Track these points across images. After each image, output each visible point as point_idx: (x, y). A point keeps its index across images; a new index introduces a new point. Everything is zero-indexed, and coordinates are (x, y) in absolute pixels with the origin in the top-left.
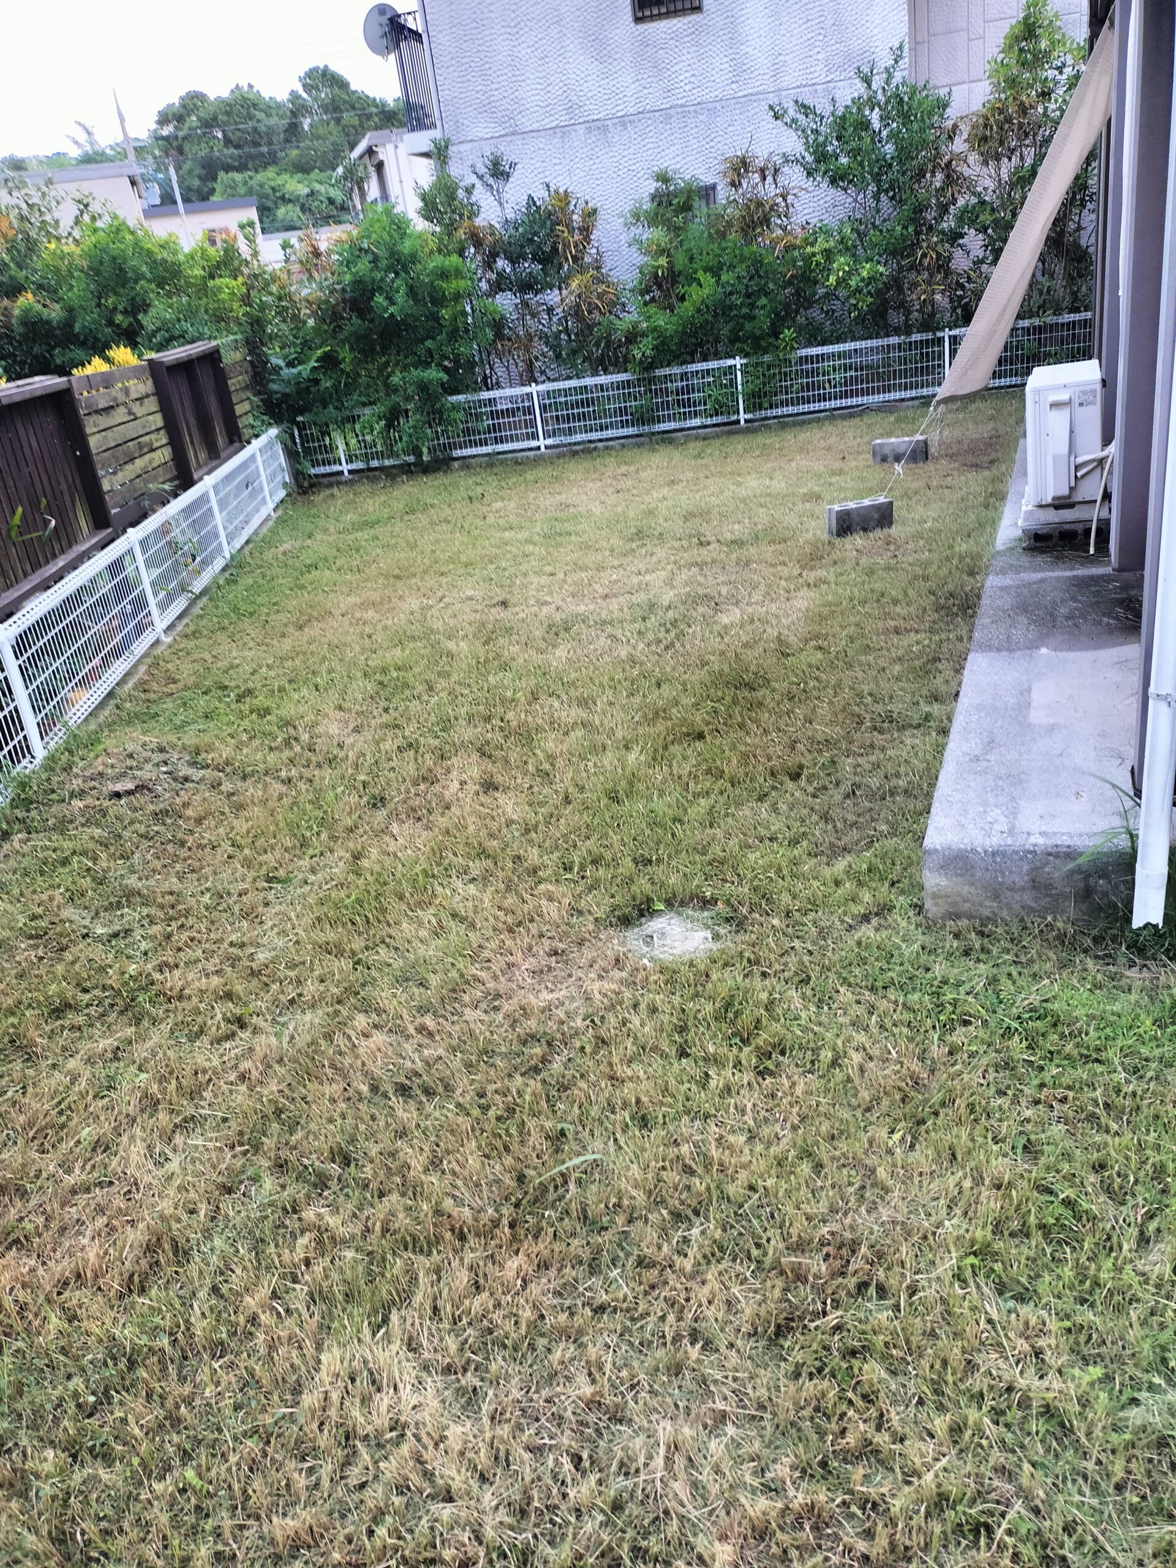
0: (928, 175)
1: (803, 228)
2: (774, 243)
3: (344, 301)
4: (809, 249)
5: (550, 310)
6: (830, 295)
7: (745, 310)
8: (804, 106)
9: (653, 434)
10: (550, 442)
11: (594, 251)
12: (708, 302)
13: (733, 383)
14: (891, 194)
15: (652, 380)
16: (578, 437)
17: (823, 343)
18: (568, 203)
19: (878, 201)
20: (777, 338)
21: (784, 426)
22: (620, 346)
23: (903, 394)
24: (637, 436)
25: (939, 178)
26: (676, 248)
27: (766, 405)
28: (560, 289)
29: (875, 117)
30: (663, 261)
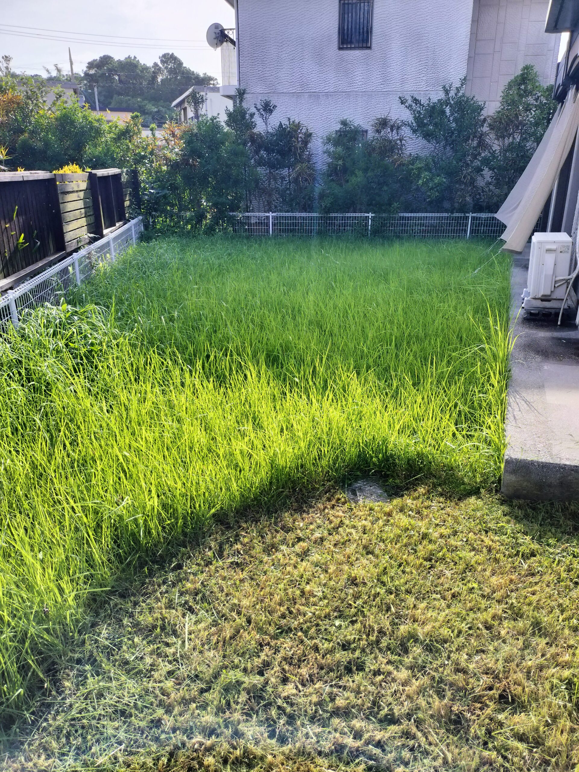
0: (470, 140)
1: (409, 157)
2: (394, 161)
6: (418, 189)
8: (415, 99)
11: (308, 153)
12: (359, 184)
13: (366, 225)
15: (328, 218)
17: (411, 212)
18: (298, 129)
19: (445, 149)
20: (390, 206)
25: (475, 143)
26: (347, 157)
28: (289, 169)
29: (448, 110)
30: (340, 162)
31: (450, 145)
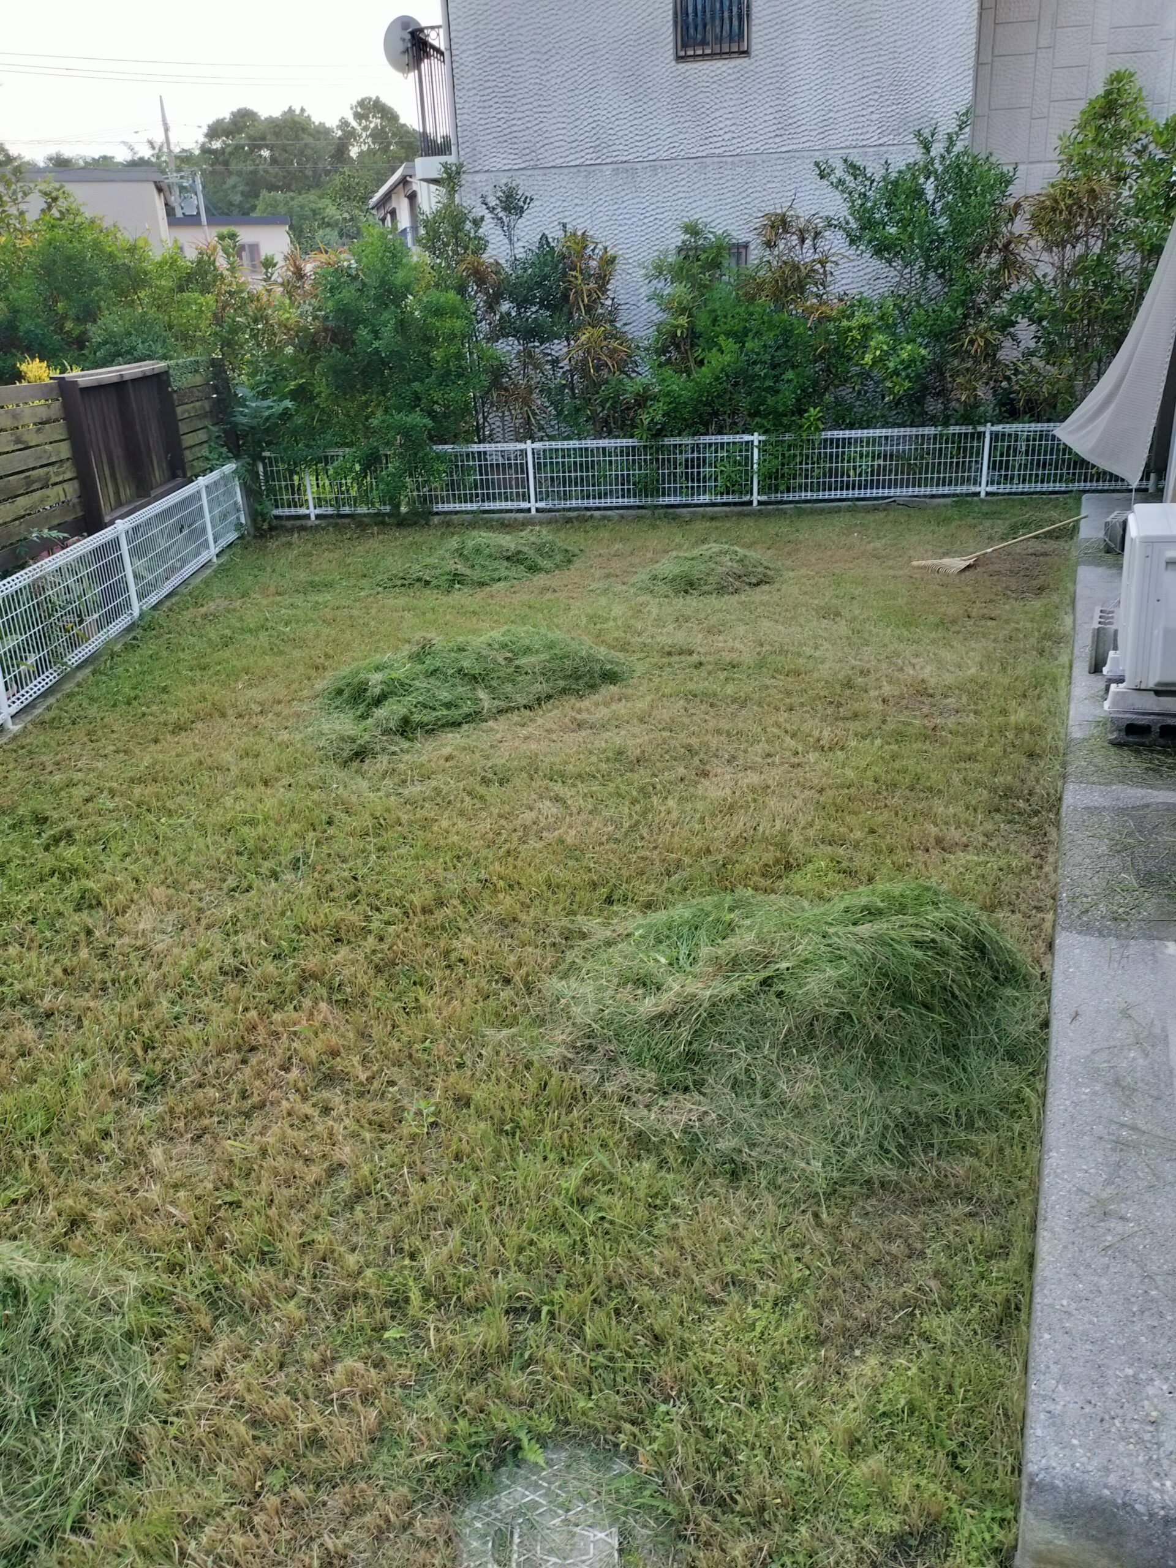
0: (983, 255)
1: (841, 300)
2: (807, 311)
3: (326, 330)
4: (845, 323)
5: (555, 362)
6: (865, 375)
7: (769, 383)
8: (853, 166)
9: (656, 507)
10: (541, 505)
11: (609, 302)
12: (728, 369)
13: (748, 460)
14: (940, 271)
15: (661, 449)
16: (574, 503)
17: (851, 426)
18: (585, 247)
19: (926, 278)
20: (801, 416)
21: (801, 513)
22: (628, 409)
23: (935, 490)
24: (639, 507)
25: (994, 261)
26: (699, 307)
27: (782, 488)
28: (567, 339)
29: (930, 188)
30: (683, 320)
31: (936, 268)
